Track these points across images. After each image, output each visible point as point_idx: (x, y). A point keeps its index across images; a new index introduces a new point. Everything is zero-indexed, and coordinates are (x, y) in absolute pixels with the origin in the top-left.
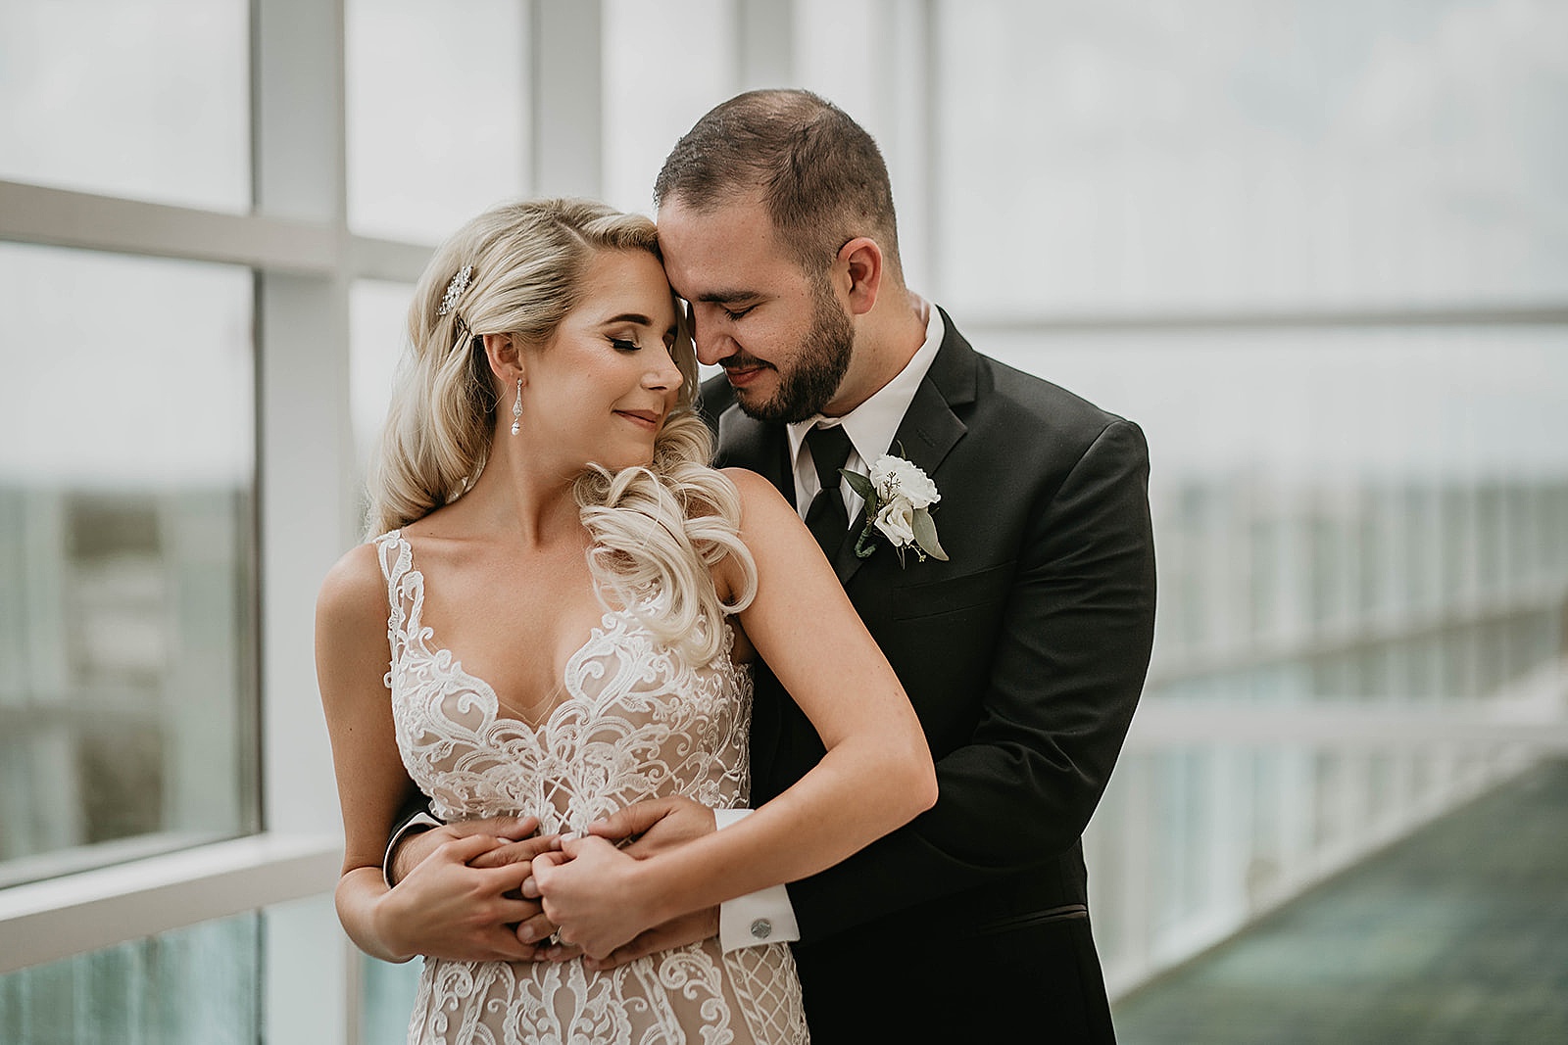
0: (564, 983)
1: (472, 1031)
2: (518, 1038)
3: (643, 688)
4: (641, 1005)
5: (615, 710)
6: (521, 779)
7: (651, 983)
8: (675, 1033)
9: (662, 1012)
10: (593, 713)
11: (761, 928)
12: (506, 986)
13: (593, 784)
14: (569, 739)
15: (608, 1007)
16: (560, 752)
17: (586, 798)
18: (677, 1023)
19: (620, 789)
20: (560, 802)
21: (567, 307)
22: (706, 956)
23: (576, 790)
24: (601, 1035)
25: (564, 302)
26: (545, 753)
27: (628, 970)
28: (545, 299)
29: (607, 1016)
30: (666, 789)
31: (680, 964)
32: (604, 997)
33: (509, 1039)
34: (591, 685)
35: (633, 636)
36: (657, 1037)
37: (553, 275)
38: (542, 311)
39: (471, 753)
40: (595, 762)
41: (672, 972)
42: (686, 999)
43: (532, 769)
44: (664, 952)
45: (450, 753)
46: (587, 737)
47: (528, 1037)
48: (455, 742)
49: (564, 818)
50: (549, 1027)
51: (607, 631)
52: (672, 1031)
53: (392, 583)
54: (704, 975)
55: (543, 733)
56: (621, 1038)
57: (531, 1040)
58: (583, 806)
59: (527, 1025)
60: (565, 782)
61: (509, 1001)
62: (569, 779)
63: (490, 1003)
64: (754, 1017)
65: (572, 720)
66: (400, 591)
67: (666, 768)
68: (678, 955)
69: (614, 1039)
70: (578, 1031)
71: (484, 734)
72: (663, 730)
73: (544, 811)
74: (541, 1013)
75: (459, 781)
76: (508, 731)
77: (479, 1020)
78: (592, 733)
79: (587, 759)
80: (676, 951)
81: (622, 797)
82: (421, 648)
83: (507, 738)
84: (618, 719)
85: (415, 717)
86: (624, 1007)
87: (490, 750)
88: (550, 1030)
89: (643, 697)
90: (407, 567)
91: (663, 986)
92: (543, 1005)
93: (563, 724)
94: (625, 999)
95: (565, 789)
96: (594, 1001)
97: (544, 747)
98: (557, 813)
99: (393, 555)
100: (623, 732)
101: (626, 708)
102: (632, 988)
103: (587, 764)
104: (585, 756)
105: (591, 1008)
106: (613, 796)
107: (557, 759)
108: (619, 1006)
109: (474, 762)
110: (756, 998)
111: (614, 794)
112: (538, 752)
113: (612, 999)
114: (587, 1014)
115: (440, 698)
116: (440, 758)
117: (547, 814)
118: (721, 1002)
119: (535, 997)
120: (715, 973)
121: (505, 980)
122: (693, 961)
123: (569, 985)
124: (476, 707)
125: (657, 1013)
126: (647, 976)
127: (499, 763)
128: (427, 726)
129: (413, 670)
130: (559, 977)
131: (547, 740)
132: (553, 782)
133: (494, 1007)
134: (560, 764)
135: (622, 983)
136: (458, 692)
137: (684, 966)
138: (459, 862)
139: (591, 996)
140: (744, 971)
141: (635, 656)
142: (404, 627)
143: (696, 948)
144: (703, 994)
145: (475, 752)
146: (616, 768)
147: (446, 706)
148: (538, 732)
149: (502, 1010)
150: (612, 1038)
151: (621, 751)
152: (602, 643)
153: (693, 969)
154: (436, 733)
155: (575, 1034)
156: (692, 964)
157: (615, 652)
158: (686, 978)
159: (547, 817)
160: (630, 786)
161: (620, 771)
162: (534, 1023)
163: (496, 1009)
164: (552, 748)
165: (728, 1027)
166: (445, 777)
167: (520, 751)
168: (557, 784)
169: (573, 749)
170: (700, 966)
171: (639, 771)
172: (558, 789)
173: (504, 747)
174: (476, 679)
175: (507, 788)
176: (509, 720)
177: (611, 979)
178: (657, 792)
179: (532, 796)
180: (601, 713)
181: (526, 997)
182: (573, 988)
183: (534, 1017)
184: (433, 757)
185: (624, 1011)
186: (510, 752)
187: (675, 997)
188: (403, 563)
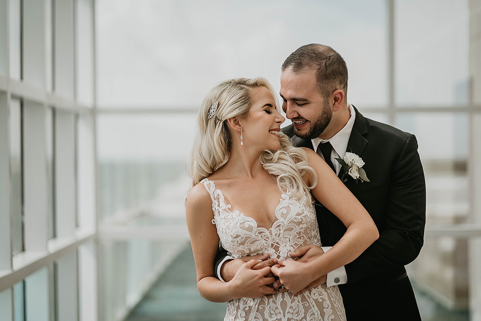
0: (283, 299)
1: (254, 315)
2: (269, 316)
3: (298, 214)
4: (307, 304)
5: (292, 222)
6: (265, 244)
7: (309, 298)
8: (317, 311)
9: (313, 306)
10: (285, 223)
11: (337, 280)
12: (265, 301)
13: (286, 243)
14: (279, 231)
15: (297, 305)
16: (276, 235)
17: (284, 247)
18: (317, 309)
19: (293, 244)
20: (277, 249)
21: (250, 105)
22: (323, 289)
23: (281, 245)
24: (296, 313)
25: (249, 104)
26: (271, 236)
27: (302, 294)
28: (243, 105)
29: (297, 308)
30: (305, 243)
31: (316, 292)
32: (296, 302)
33: (266, 316)
34: (284, 215)
35: (292, 200)
36: (312, 313)
37: (244, 98)
38: (244, 108)
39: (250, 239)
40: (286, 237)
41: (314, 294)
42: (319, 301)
43: (268, 241)
44: (312, 289)
45: (244, 239)
46: (284, 230)
47: (273, 315)
48: (245, 236)
49: (278, 253)
50: (279, 312)
51: (284, 200)
52: (316, 311)
53: (211, 193)
54: (323, 295)
55: (271, 230)
56: (301, 314)
57: (273, 316)
58: (283, 249)
59: (272, 312)
60: (277, 243)
61: (266, 305)
62: (279, 242)
63: (260, 307)
64: (336, 306)
65: (279, 226)
66: (214, 196)
67: (305, 236)
68: (315, 289)
69: (300, 314)
70: (288, 312)
71: (254, 233)
72: (305, 226)
73: (271, 252)
74: (277, 308)
75: (246, 247)
76: (260, 231)
77: (257, 312)
78: (285, 229)
79: (284, 236)
80: (315, 288)
81: (294, 246)
82: (228, 211)
83: (260, 233)
84: (293, 224)
85: (232, 231)
86: (302, 305)
87: (256, 237)
88: (280, 313)
89: (299, 217)
90: (214, 188)
91: (313, 299)
92: (277, 306)
93: (277, 227)
94: (302, 302)
95: (278, 245)
96: (293, 304)
97: (271, 234)
98: (276, 252)
99: (209, 185)
100: (294, 228)
101: (294, 220)
102: (304, 299)
103: (283, 237)
104: (283, 235)
105: (292, 306)
106: (292, 246)
107: (275, 237)
108: (300, 305)
109: (251, 241)
110: (336, 300)
111: (292, 245)
112: (269, 235)
113: (298, 303)
114: (291, 307)
115: (239, 224)
116: (241, 241)
117: (273, 252)
118: (328, 302)
119: (274, 303)
120: (325, 294)
121: (264, 300)
122: (320, 291)
123: (285, 299)
124: (251, 225)
125: (312, 306)
126: (308, 296)
127: (258, 240)
128: (237, 233)
129: (227, 217)
130: (281, 297)
131: (272, 232)
132: (274, 243)
133: (261, 307)
134: (276, 238)
135: (301, 298)
136: (244, 222)
137: (317, 292)
138: (249, 269)
139: (292, 302)
140: (332, 293)
141: (294, 206)
142: (219, 206)
143: (320, 287)
144: (324, 300)
145: (251, 238)
146: (292, 238)
147: (241, 226)
148: (269, 230)
149: (264, 308)
150: (299, 314)
151: (294, 233)
152: (284, 203)
153: (320, 293)
154: (239, 234)
155: (287, 313)
156: (319, 292)
157: (288, 205)
158: (318, 296)
159: (273, 253)
160: (296, 242)
161: (293, 238)
162: (274, 311)
163: (262, 308)
164: (274, 234)
165: (331, 309)
166: (242, 247)
167: (264, 236)
168: (275, 244)
169: (280, 233)
170: (321, 292)
171: (298, 238)
172: (276, 245)
173: (260, 236)
174: (249, 217)
175: (261, 247)
176: (260, 228)
177: (297, 297)
178: (303, 244)
179: (268, 248)
180: (288, 223)
181: (271, 304)
182: (286, 300)
183: (274, 309)
184: (239, 241)
185: (302, 306)
186: (262, 237)
187: (316, 301)
188: (213, 188)
